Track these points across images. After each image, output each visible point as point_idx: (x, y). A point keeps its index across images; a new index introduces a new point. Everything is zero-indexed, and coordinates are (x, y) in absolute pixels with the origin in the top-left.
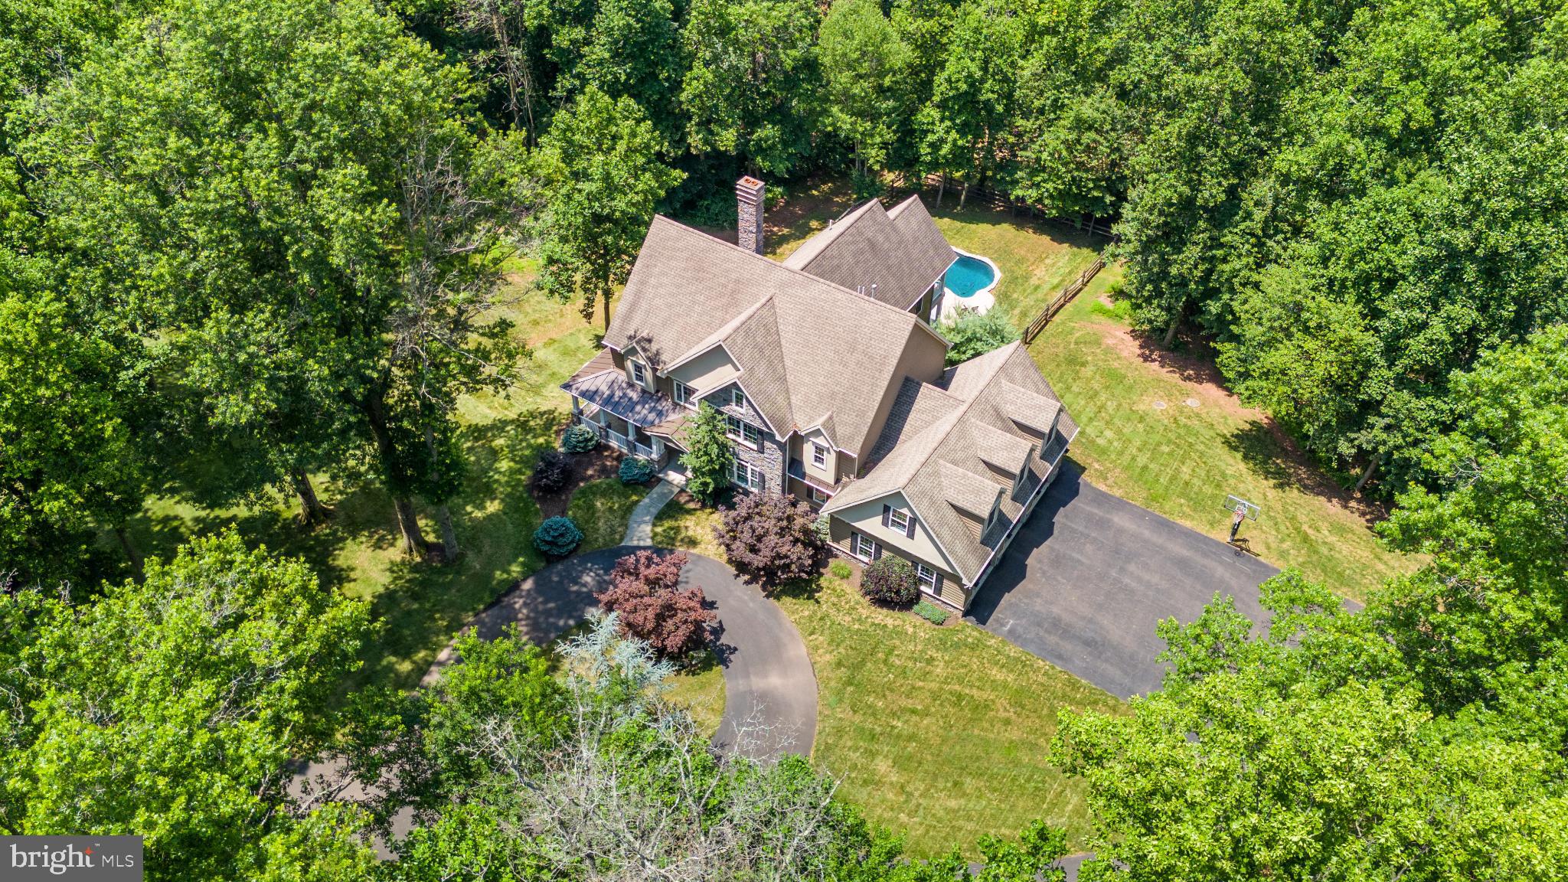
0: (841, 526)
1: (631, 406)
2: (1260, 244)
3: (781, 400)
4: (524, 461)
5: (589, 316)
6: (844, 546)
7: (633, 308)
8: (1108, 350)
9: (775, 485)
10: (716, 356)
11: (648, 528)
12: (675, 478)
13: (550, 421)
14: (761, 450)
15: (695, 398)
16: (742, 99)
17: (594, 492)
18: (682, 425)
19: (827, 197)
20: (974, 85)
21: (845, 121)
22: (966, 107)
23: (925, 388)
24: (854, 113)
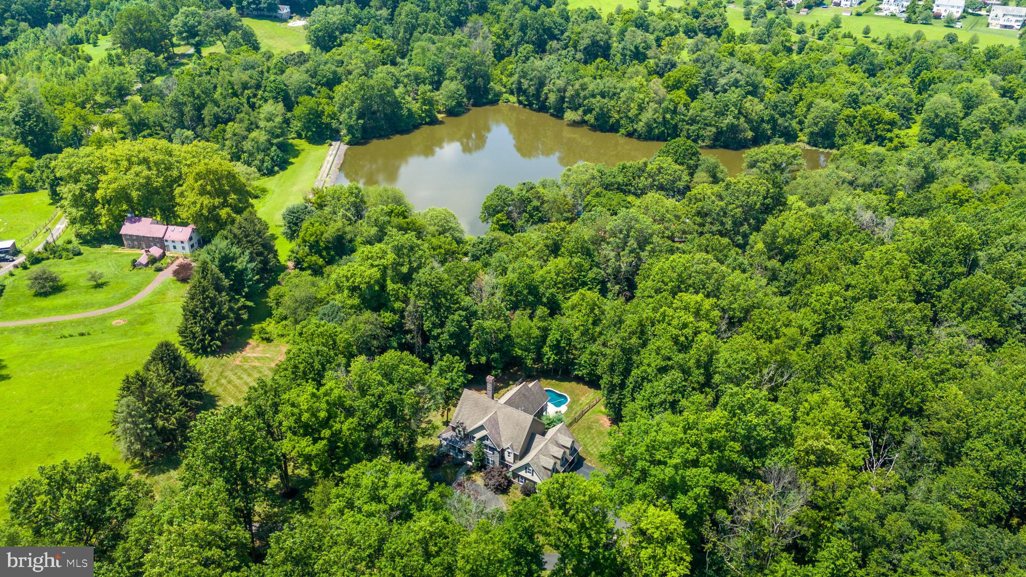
0: (515, 474)
1: (457, 442)
2: (632, 395)
3: (498, 439)
5: (443, 416)
6: (516, 481)
7: (458, 414)
8: (601, 424)
9: (497, 464)
10: (481, 428)
11: (462, 476)
12: (469, 463)
13: (432, 447)
14: (493, 454)
15: (475, 440)
16: (487, 347)
17: (447, 467)
18: (471, 447)
19: (516, 372)
20: (558, 342)
21: (519, 352)
22: (557, 348)
23: (537, 436)
24: (522, 350)
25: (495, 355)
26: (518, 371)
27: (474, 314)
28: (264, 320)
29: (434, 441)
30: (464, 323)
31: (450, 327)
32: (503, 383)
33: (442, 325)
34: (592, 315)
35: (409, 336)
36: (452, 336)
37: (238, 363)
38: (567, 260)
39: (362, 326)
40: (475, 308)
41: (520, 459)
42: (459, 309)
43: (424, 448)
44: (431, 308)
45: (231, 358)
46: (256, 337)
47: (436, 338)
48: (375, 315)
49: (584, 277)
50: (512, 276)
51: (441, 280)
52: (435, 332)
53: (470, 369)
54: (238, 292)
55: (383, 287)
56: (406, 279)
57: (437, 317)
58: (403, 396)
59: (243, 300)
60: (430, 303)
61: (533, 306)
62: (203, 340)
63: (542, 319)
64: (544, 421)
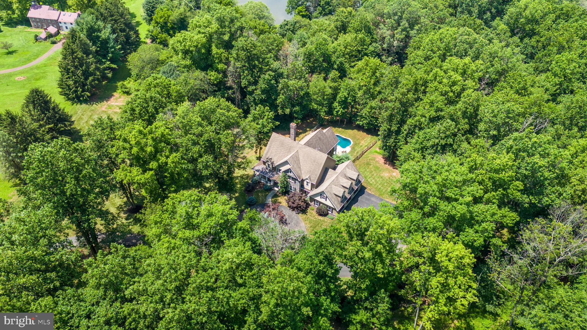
0: (312, 199)
1: (267, 173)
2: (406, 139)
3: (299, 172)
4: (242, 185)
5: (256, 153)
6: (313, 203)
7: (268, 152)
8: (377, 161)
9: (298, 190)
10: (286, 163)
11: (270, 200)
12: (276, 189)
13: (248, 176)
14: (295, 183)
15: (281, 172)
16: (291, 102)
17: (259, 192)
18: (278, 177)
19: (312, 122)
20: (346, 98)
21: (315, 106)
22: (344, 103)
23: (330, 170)
24: (317, 104)
25: (297, 108)
26: (313, 121)
27: (281, 75)
28: (126, 79)
29: (250, 172)
30: (273, 82)
31: (262, 85)
32: (301, 130)
33: (256, 83)
34: (374, 77)
35: (230, 92)
36: (263, 91)
37: (104, 109)
38: (353, 35)
39: (192, 81)
40: (281, 71)
41: (317, 187)
42: (269, 70)
43: (242, 177)
44: (247, 70)
45: (99, 105)
46: (119, 91)
47: (252, 93)
48: (203, 74)
49: (366, 49)
50: (310, 47)
51: (255, 46)
52: (250, 89)
53: (277, 117)
54: (105, 56)
55: (209, 51)
56: (228, 46)
57: (252, 76)
58: (221, 136)
59: (108, 63)
60: (246, 64)
61: (327, 71)
62: (76, 91)
63: (334, 80)
64: (335, 158)
